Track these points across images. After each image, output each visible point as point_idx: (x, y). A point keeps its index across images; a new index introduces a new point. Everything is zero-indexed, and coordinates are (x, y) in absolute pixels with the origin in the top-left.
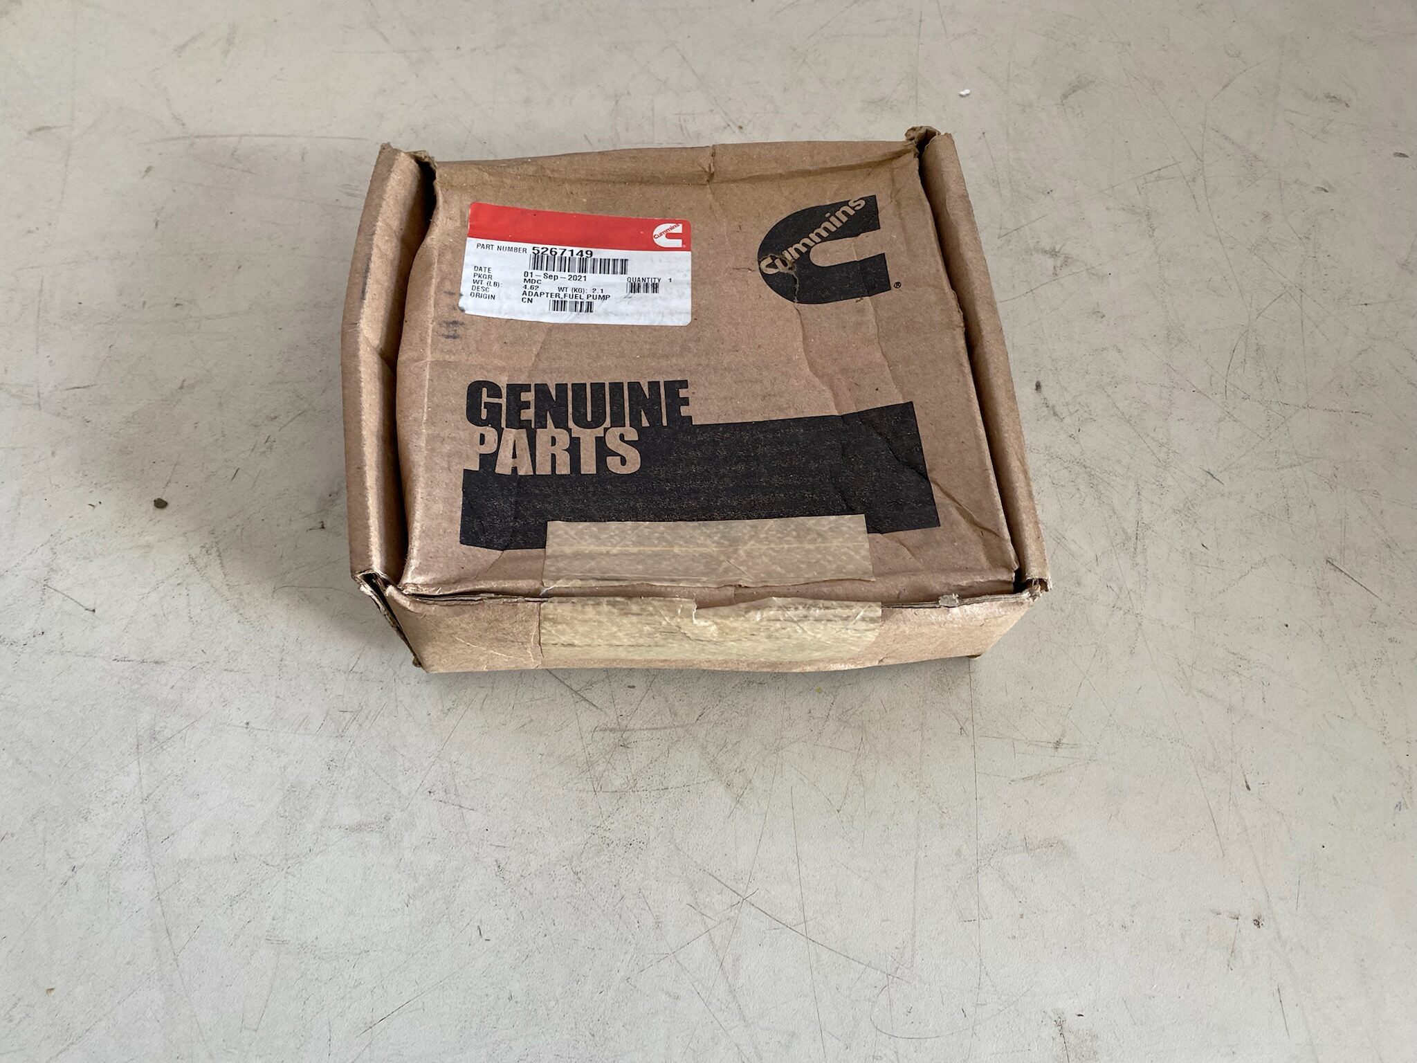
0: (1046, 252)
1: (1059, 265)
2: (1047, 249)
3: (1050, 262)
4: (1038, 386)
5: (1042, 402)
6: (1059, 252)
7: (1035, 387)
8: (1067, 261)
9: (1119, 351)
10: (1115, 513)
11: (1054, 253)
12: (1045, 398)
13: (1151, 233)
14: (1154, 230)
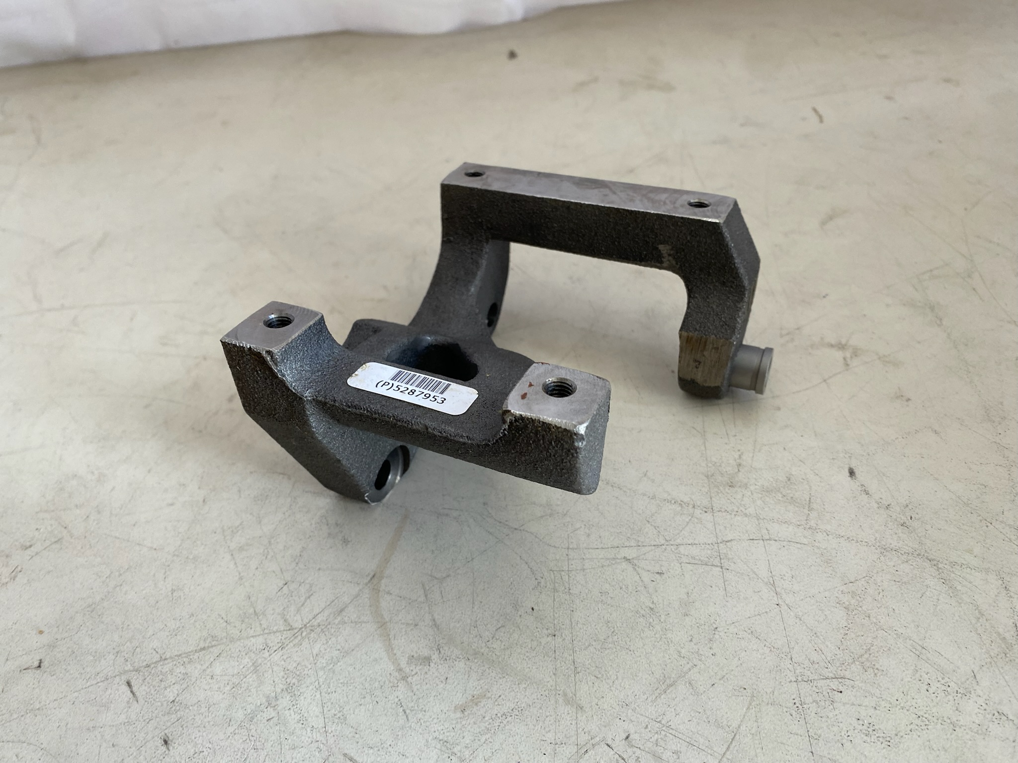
0: (832, 346)
1: (848, 355)
2: (833, 342)
3: (838, 355)
4: (852, 473)
5: (860, 489)
6: (846, 345)
7: (848, 474)
8: (856, 353)
9: (936, 432)
10: (983, 615)
11: (841, 347)
12: (862, 485)
13: (938, 322)
14: (941, 320)
